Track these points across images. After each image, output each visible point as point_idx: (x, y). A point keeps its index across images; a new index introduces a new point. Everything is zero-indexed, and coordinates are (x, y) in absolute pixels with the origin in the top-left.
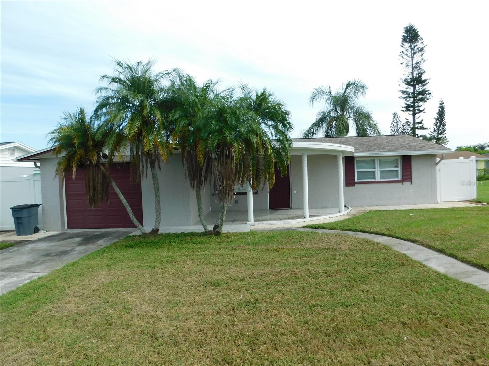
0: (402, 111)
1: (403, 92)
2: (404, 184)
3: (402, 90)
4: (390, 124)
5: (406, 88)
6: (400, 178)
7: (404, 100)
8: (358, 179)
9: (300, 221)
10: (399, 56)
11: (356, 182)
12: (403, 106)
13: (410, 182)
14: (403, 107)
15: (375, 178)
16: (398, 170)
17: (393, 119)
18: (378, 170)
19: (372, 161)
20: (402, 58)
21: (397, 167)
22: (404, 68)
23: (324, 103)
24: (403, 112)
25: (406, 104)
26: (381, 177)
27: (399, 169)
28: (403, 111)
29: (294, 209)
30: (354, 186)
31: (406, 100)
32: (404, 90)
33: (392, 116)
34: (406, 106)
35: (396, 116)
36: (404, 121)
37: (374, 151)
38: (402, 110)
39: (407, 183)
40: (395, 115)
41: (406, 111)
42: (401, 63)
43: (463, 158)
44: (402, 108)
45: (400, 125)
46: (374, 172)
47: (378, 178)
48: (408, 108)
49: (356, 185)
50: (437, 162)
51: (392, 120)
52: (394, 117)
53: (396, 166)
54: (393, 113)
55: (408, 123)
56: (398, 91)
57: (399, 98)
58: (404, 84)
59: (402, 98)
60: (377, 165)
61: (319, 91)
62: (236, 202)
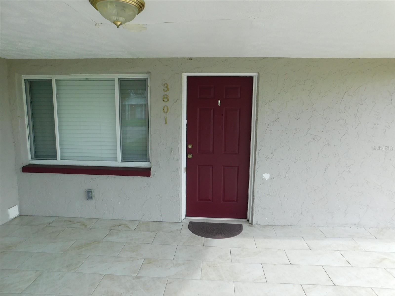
62: (89, 195)
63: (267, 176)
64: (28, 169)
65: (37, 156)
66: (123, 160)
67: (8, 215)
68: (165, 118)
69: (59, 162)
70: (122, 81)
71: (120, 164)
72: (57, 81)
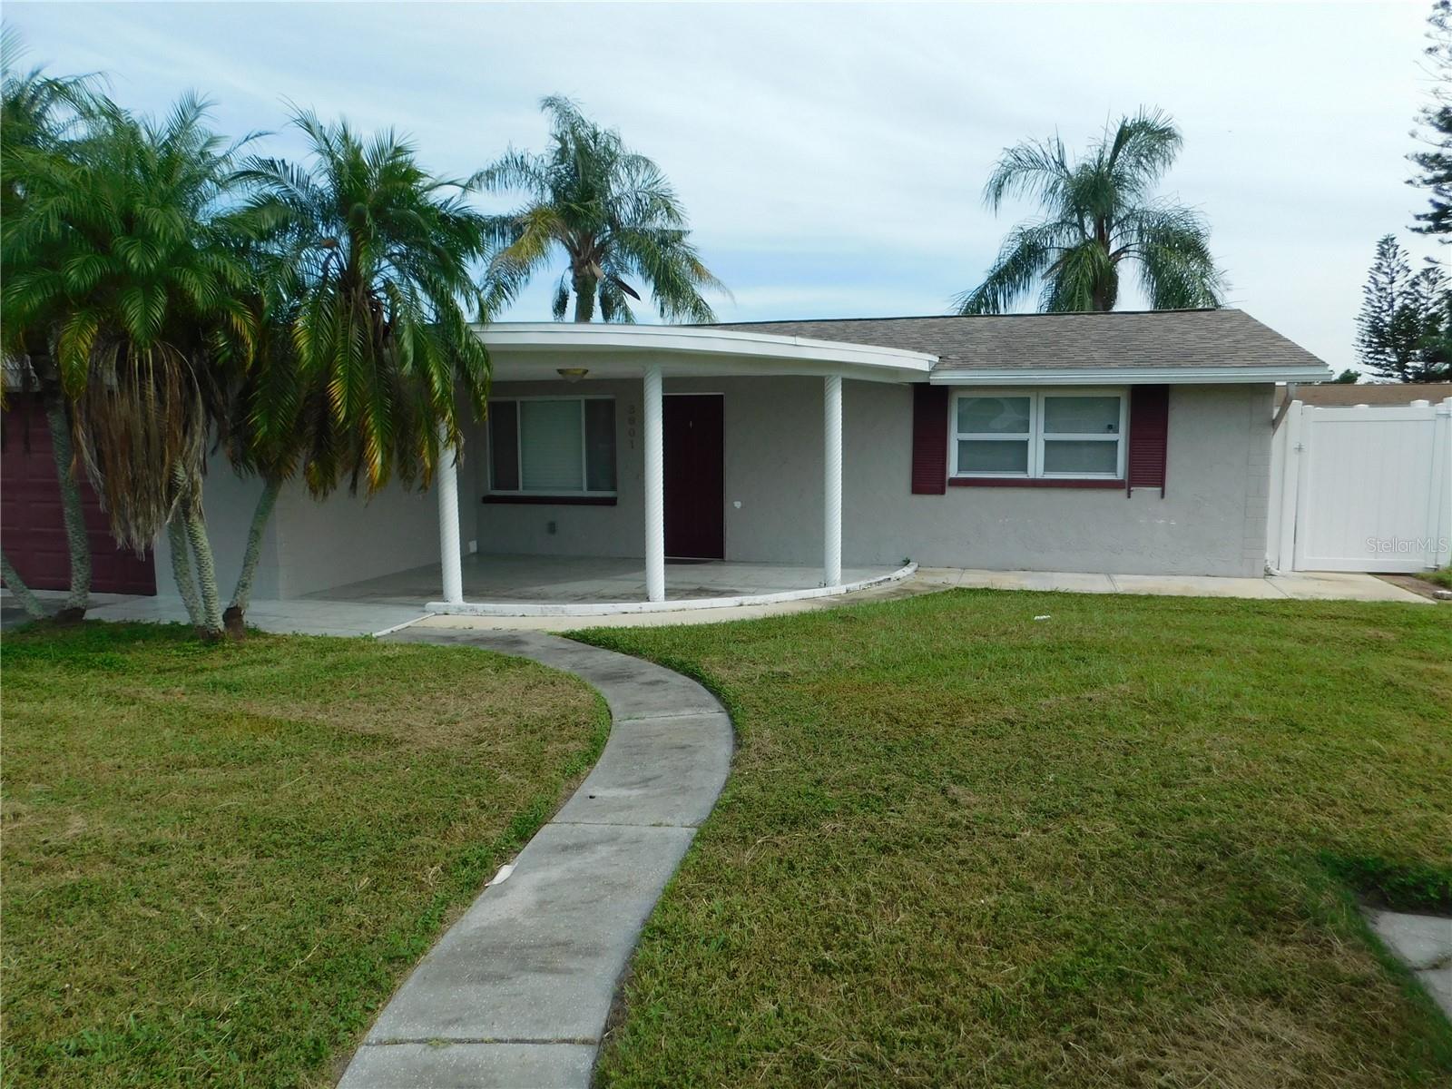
0: (1414, 230)
1: (1424, 160)
2: (1132, 494)
3: (1421, 152)
4: (1365, 279)
5: (1442, 145)
6: (1121, 473)
7: (1429, 192)
8: (960, 470)
9: (606, 612)
10: (1430, 20)
11: (951, 479)
12: (1421, 213)
13: (1159, 489)
14: (1418, 218)
15: (1025, 469)
16: (1116, 443)
17: (1378, 261)
18: (1037, 440)
19: (1016, 401)
20: (1437, 28)
21: (1112, 428)
22: (1442, 66)
23: (1038, 200)
24: (1416, 234)
25: (1438, 205)
26: (1048, 467)
27: (1121, 437)
28: (1419, 230)
29: (732, 562)
30: (942, 492)
31: (1439, 191)
32: (1433, 151)
33: (1374, 251)
34: (1431, 210)
35: (1391, 251)
36: (1417, 267)
37: (1016, 366)
38: (1414, 227)
39: (1146, 494)
40: (1387, 247)
41: (1429, 230)
42: (1430, 50)
43: (1427, 402)
44: (1413, 219)
45: (1401, 282)
46: (1025, 444)
47: (1036, 467)
48: (1440, 219)
49: (949, 491)
50: (1274, 416)
51: (1373, 263)
52: (1383, 254)
53: (1110, 427)
54: (1381, 238)
55: (1432, 275)
56: (1406, 157)
57: (1410, 182)
58: (1434, 129)
59: (1419, 181)
60: (1037, 418)
61: (1023, 157)
62: (552, 528)
63: (738, 504)
64: (489, 500)
65: (497, 486)
66: (590, 488)
67: (469, 549)
68: (632, 442)
69: (521, 492)
70: (588, 402)
71: (586, 493)
72: (521, 402)
